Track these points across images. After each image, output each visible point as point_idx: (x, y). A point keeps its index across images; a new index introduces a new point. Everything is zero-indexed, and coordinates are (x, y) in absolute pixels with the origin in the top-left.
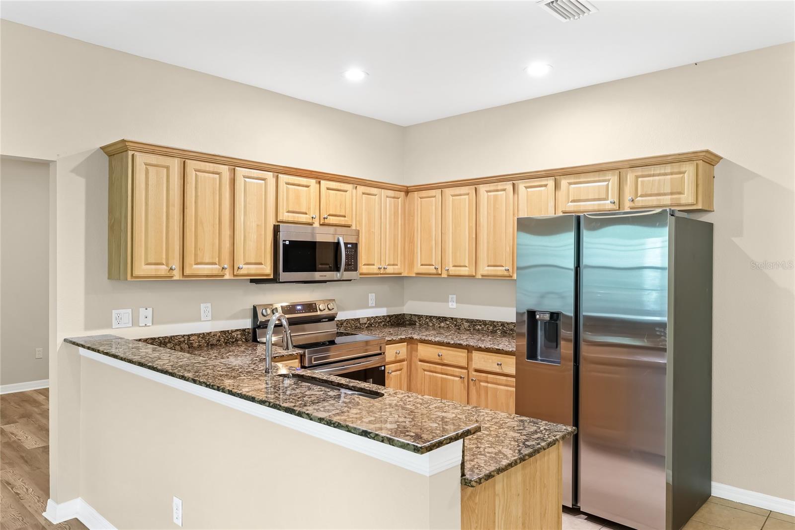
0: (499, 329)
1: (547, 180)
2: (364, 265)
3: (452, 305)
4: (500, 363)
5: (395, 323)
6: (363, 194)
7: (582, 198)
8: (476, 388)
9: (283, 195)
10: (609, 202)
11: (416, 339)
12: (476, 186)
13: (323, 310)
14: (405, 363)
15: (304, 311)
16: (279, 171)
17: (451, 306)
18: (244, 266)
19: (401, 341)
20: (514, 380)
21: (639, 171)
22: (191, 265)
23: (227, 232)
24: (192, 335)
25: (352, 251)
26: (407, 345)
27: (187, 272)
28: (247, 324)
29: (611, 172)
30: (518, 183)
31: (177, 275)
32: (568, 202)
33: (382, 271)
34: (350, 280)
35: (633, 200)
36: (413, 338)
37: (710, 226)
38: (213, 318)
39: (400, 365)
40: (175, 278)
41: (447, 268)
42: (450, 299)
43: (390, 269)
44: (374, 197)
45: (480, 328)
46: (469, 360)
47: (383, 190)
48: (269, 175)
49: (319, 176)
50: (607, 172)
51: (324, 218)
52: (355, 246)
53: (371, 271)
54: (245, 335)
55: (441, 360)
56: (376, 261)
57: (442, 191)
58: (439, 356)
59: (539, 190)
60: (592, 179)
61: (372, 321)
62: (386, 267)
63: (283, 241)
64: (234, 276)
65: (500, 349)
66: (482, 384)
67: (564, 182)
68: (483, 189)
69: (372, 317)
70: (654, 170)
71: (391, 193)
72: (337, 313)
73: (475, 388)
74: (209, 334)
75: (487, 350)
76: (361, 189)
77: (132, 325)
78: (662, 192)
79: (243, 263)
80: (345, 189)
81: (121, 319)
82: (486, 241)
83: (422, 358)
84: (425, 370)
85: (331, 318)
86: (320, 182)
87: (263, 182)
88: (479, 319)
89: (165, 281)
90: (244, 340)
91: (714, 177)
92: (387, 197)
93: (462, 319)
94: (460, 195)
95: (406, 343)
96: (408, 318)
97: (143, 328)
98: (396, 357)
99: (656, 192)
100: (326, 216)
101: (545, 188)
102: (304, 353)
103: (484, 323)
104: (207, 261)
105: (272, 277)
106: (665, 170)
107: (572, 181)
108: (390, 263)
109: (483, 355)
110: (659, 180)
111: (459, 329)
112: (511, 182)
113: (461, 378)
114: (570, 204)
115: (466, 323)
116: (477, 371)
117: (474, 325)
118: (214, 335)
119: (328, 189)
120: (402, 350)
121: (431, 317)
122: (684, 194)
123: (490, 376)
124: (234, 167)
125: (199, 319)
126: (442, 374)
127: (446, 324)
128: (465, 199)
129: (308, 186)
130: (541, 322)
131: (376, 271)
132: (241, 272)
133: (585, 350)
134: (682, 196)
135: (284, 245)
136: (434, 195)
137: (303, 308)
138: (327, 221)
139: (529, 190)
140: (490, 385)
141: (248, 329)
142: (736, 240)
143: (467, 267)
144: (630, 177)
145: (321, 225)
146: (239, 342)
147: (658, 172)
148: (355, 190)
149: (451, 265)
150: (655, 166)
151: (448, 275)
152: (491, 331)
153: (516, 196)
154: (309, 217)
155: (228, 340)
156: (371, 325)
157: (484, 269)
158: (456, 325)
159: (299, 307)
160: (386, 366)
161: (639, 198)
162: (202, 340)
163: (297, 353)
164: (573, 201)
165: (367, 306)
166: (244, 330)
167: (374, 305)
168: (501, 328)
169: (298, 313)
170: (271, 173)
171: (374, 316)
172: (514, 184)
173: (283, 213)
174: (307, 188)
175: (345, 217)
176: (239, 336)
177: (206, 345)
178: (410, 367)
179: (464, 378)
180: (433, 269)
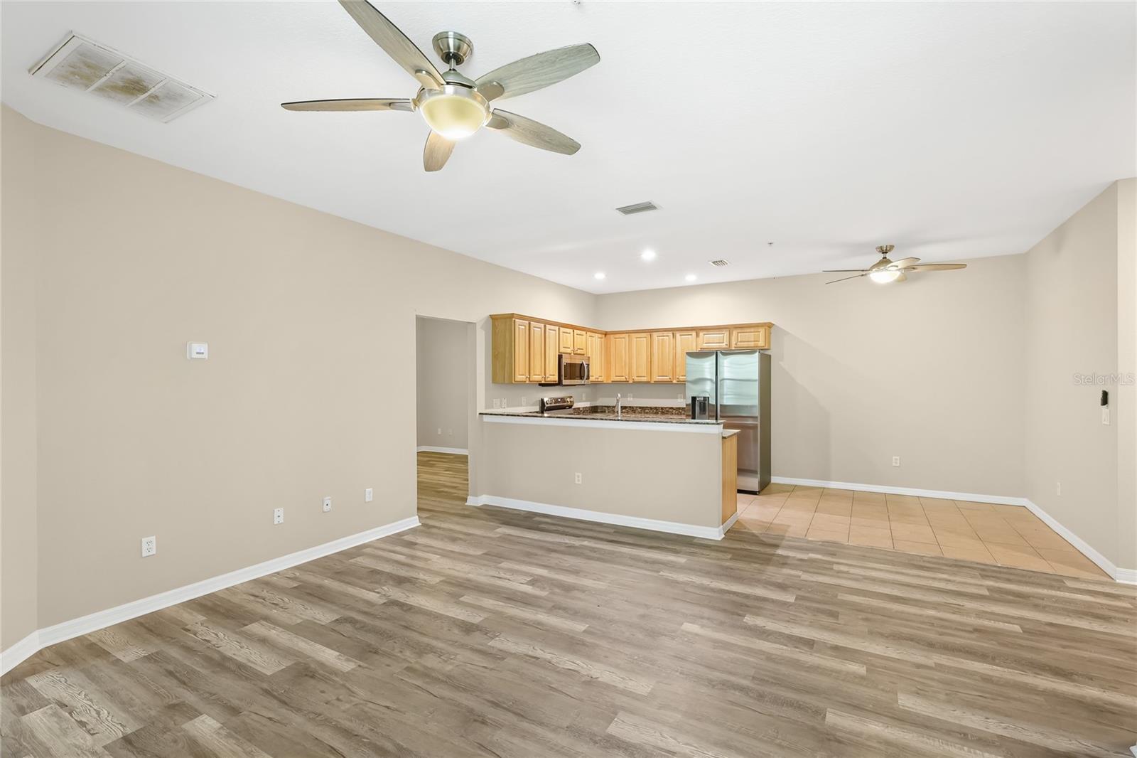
1: (692, 332)
2: (591, 377)
6: (590, 336)
9: (561, 338)
12: (651, 333)
13: (568, 402)
15: (561, 402)
16: (560, 325)
21: (739, 330)
25: (588, 369)
27: (530, 380)
30: (676, 333)
33: (597, 381)
34: (585, 385)
35: (737, 344)
37: (770, 356)
38: (526, 405)
41: (632, 378)
43: (600, 379)
44: (593, 338)
47: (597, 334)
48: (557, 328)
49: (573, 327)
50: (724, 330)
51: (576, 351)
52: (588, 365)
57: (629, 335)
59: (688, 337)
60: (715, 333)
61: (585, 409)
62: (598, 377)
67: (701, 334)
68: (655, 335)
70: (745, 330)
71: (600, 336)
78: (750, 340)
79: (548, 374)
80: (583, 334)
81: (496, 404)
82: (657, 363)
86: (574, 331)
87: (555, 332)
89: (522, 384)
91: (771, 334)
92: (598, 338)
94: (641, 338)
99: (747, 340)
101: (691, 336)
104: (537, 373)
106: (751, 330)
107: (705, 333)
108: (600, 375)
110: (748, 335)
112: (672, 332)
114: (704, 344)
115: (639, 409)
117: (644, 410)
119: (577, 334)
122: (760, 341)
124: (545, 324)
128: (644, 340)
129: (569, 333)
136: (624, 337)
139: (682, 336)
142: (781, 363)
143: (645, 377)
144: (735, 332)
148: (587, 335)
149: (635, 376)
151: (634, 382)
153: (675, 341)
154: (571, 350)
157: (656, 378)
158: (632, 411)
159: (559, 400)
161: (740, 343)
167: (585, 400)
173: (561, 349)
175: (585, 350)
180: (623, 379)
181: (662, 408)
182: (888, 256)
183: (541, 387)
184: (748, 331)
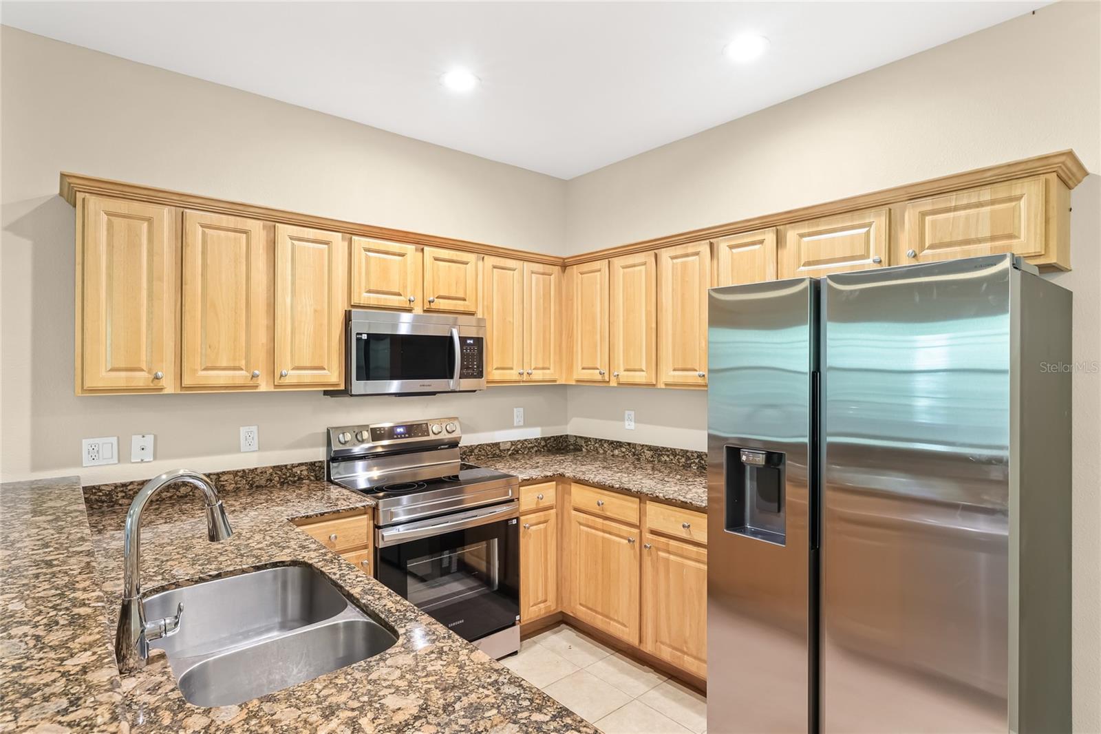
0: (694, 462)
1: (764, 233)
2: (496, 369)
3: (630, 425)
4: (687, 525)
5: (554, 447)
6: (495, 267)
7: (821, 259)
8: (651, 560)
9: (360, 268)
10: (870, 261)
11: (569, 478)
12: (656, 251)
13: (437, 432)
14: (553, 511)
15: (407, 436)
16: (351, 231)
17: (627, 427)
18: (291, 372)
19: (547, 479)
20: (705, 551)
21: (927, 204)
22: (195, 371)
23: (261, 320)
24: (224, 473)
25: (474, 349)
26: (557, 485)
27: (187, 381)
28: (320, 454)
29: (873, 210)
30: (718, 242)
31: (169, 387)
32: (799, 267)
33: (525, 377)
34: (475, 391)
35: (915, 256)
36: (564, 476)
38: (261, 448)
39: (545, 515)
40: (166, 392)
41: (616, 373)
42: (626, 416)
43: (538, 375)
44: (512, 272)
45: (668, 459)
46: (642, 513)
47: (525, 263)
48: (336, 237)
49: (421, 241)
50: (867, 211)
51: (430, 302)
52: (479, 341)
53: (507, 378)
54: (314, 471)
55: (603, 510)
56: (515, 364)
57: (609, 262)
58: (599, 505)
59: (751, 250)
60: (840, 225)
61: (519, 446)
62: (530, 371)
63: (358, 334)
64: (276, 386)
65: (686, 503)
66: (662, 554)
67: (792, 234)
68: (665, 254)
69: (518, 441)
70: (956, 199)
71: (539, 268)
72: (461, 437)
73: (650, 558)
74: (253, 471)
75: (668, 502)
76: (490, 261)
77: (119, 461)
78: (973, 236)
79: (290, 367)
80: (465, 259)
81: (98, 451)
82: (670, 332)
83: (577, 506)
84: (580, 524)
85: (454, 444)
86: (423, 250)
87: (326, 246)
88: (667, 447)
89: (151, 395)
90: (312, 478)
91: (1071, 210)
92: (532, 272)
93: (643, 445)
94: (634, 266)
95: (554, 483)
96: (572, 441)
97: (139, 464)
98: (538, 503)
99: (960, 238)
100: (431, 299)
101: (761, 245)
102: (377, 505)
103: (673, 452)
104: (224, 364)
105: (342, 387)
106: (979, 196)
107: (806, 230)
108: (537, 366)
109: (662, 509)
110: (967, 218)
111: (639, 460)
112: (708, 241)
113: (629, 541)
114: (802, 268)
115: (649, 452)
116: (653, 532)
117: (659, 455)
118: (261, 473)
119: (436, 259)
120: (548, 492)
121: (601, 440)
122: (1019, 238)
123: (672, 542)
124: (274, 223)
125: (237, 450)
126: (604, 531)
127: (621, 451)
128: (641, 271)
129: (402, 255)
130: (751, 467)
131: (516, 377)
132: (287, 381)
133: (829, 499)
134: (1014, 242)
135: (358, 340)
136: (599, 267)
137: (407, 430)
138: (433, 306)
139: (734, 251)
140: (672, 557)
141: (320, 462)
143: (643, 371)
144: (910, 215)
145: (425, 311)
146: (304, 481)
147: (965, 202)
148: (480, 263)
149: (622, 369)
150: (959, 192)
151: (619, 384)
152: (683, 466)
153: (715, 261)
154: (405, 300)
155: (286, 479)
156: (517, 452)
157: (669, 375)
158: (634, 454)
159: (400, 430)
160: (522, 518)
161: (926, 252)
162: (241, 481)
163: (364, 506)
164: (808, 264)
165: (511, 426)
166: (313, 464)
167: (522, 423)
168: (697, 461)
169: (398, 438)
170: (340, 234)
171: (522, 438)
172: (711, 245)
173: (360, 294)
174: (400, 258)
175: (465, 300)
176: (305, 473)
177: (247, 487)
178: (560, 517)
179: (634, 541)
180: (596, 375)
183: (313, 399)
184: (967, 200)
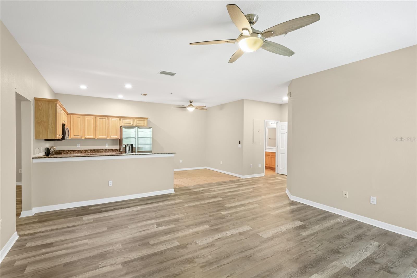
1: (117, 118)
10: (130, 124)
41: (85, 136)
50: (131, 119)
57: (83, 116)
60: (128, 119)
67: (121, 119)
78: (141, 123)
94: (90, 118)
112: (107, 117)
114: (123, 124)
122: (145, 124)
128: (93, 119)
136: (80, 117)
139: (112, 120)
143: (92, 136)
144: (136, 120)
157: (98, 137)
161: (137, 124)
180: (79, 137)
181: (97, 150)
182: (192, 103)
183: (46, 141)
184: (141, 120)
